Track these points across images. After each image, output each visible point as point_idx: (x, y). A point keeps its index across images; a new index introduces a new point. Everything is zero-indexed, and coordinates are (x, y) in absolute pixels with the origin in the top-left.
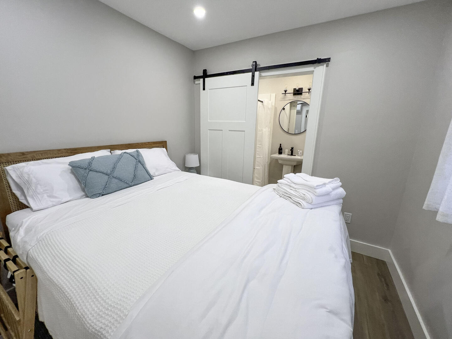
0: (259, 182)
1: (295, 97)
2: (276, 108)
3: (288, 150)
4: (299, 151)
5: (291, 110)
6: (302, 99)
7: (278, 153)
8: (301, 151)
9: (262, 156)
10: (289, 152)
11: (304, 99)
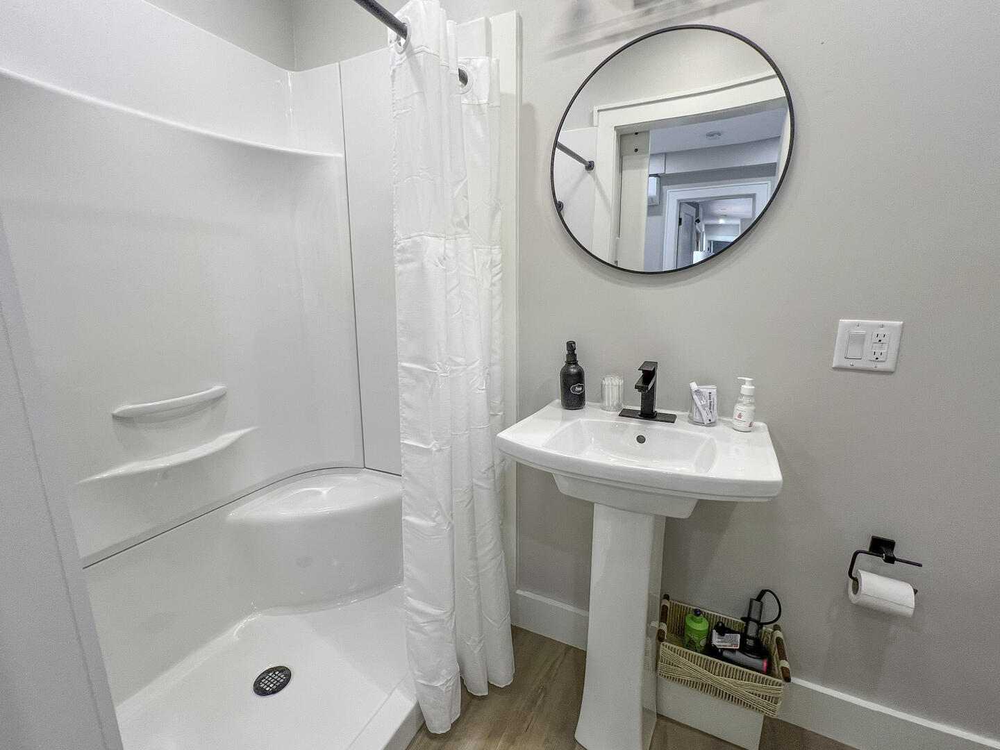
0: (433, 620)
1: (649, 12)
2: (527, 114)
3: (617, 381)
4: (694, 386)
5: (621, 169)
6: (699, 13)
7: (558, 401)
8: (713, 389)
9: (433, 445)
10: (624, 396)
11: (713, 10)
